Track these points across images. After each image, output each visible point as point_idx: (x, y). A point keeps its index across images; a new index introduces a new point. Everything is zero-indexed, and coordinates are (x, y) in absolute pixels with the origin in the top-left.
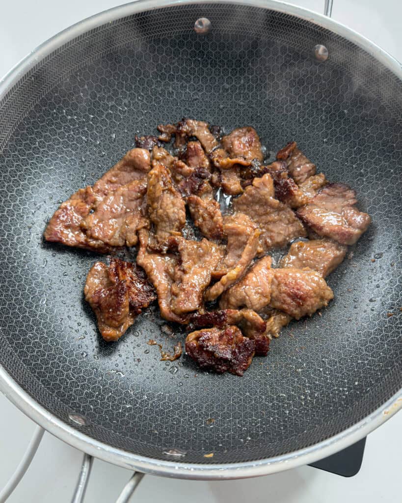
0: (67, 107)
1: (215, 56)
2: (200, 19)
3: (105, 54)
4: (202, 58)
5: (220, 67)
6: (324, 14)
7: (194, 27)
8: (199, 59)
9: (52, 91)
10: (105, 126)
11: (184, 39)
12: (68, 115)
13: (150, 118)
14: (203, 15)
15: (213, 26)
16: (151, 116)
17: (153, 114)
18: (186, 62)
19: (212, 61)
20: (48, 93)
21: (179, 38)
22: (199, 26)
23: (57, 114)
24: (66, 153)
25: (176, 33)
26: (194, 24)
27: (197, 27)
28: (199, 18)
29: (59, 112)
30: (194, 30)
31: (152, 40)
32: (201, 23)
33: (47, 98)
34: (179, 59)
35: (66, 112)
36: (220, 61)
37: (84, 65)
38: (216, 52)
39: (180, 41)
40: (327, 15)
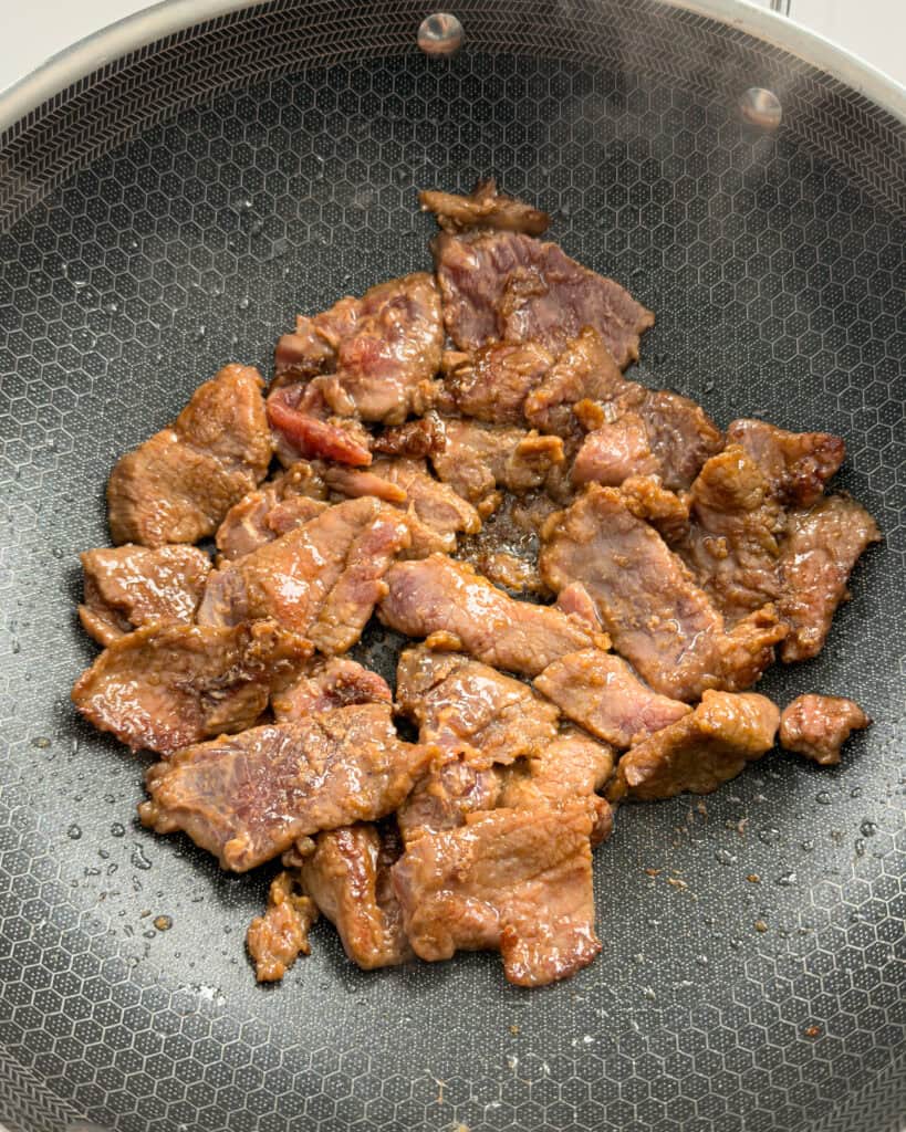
0: (72, 256)
1: (475, 111)
2: (433, 16)
3: (175, 111)
4: (441, 118)
5: (489, 141)
6: (772, 7)
7: (416, 36)
8: (434, 121)
9: (31, 217)
10: (178, 305)
11: (390, 68)
12: (74, 279)
13: (299, 282)
14: (440, 6)
15: (468, 33)
16: (303, 275)
17: (307, 270)
18: (396, 131)
19: (467, 126)
20: (19, 222)
21: (376, 66)
22: (431, 34)
23: (44, 277)
24: (70, 380)
25: (368, 54)
26: (418, 28)
27: (425, 36)
28: (429, 14)
29: (49, 271)
30: (416, 45)
31: (301, 73)
32: (436, 27)
33: (17, 236)
34: (377, 122)
35: (70, 270)
36: (489, 127)
37: (118, 144)
38: (478, 104)
39: (379, 75)
40: (778, 8)
